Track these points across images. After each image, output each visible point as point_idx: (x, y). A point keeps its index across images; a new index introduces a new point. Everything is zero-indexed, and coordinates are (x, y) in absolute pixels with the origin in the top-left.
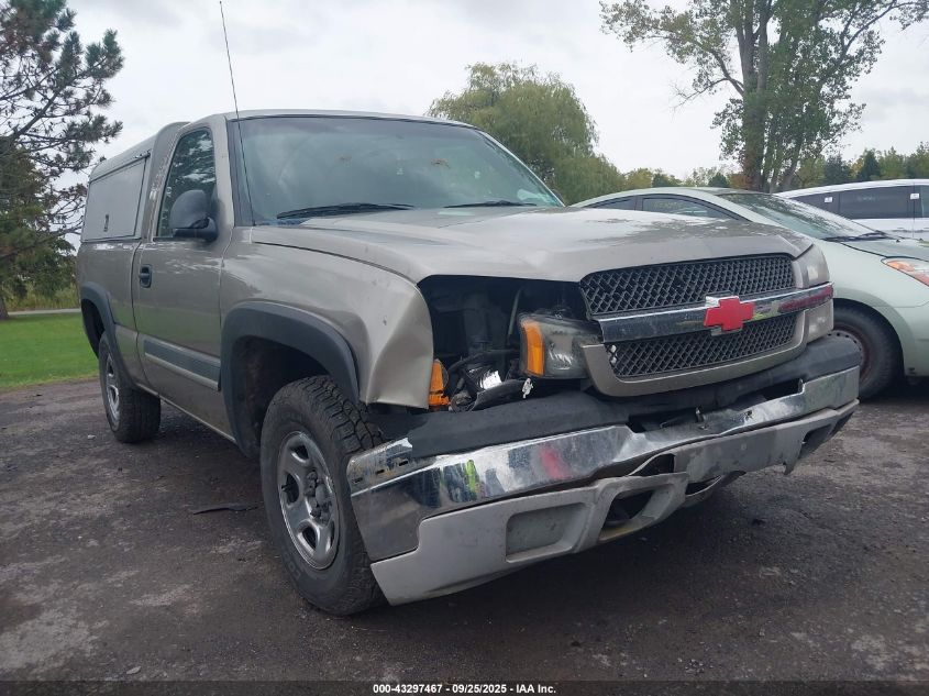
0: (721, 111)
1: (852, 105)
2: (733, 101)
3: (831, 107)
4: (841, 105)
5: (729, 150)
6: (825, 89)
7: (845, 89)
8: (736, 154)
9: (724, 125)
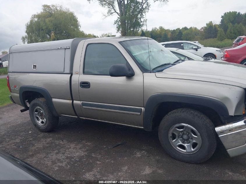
0: (116, 20)
1: (144, 20)
2: (119, 18)
3: (140, 20)
4: (142, 20)
5: (118, 31)
6: (139, 16)
7: (143, 16)
8: (120, 31)
9: (117, 24)
